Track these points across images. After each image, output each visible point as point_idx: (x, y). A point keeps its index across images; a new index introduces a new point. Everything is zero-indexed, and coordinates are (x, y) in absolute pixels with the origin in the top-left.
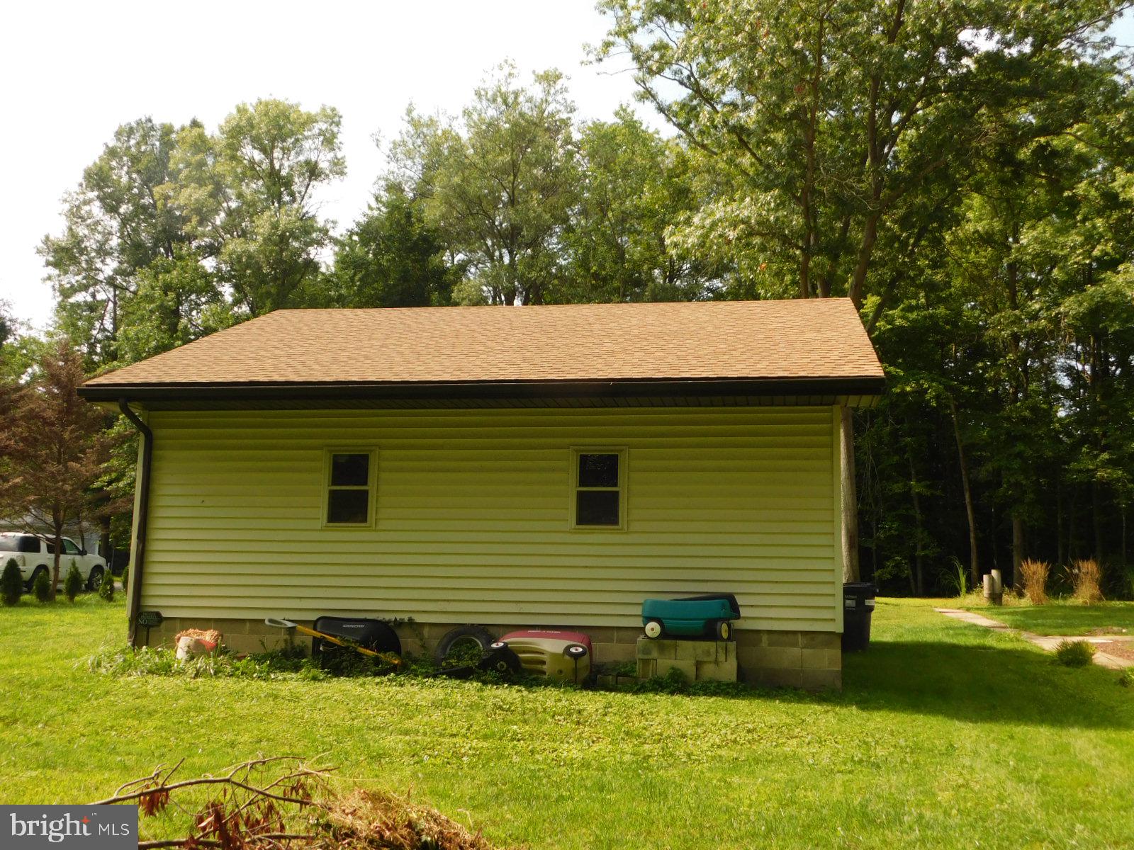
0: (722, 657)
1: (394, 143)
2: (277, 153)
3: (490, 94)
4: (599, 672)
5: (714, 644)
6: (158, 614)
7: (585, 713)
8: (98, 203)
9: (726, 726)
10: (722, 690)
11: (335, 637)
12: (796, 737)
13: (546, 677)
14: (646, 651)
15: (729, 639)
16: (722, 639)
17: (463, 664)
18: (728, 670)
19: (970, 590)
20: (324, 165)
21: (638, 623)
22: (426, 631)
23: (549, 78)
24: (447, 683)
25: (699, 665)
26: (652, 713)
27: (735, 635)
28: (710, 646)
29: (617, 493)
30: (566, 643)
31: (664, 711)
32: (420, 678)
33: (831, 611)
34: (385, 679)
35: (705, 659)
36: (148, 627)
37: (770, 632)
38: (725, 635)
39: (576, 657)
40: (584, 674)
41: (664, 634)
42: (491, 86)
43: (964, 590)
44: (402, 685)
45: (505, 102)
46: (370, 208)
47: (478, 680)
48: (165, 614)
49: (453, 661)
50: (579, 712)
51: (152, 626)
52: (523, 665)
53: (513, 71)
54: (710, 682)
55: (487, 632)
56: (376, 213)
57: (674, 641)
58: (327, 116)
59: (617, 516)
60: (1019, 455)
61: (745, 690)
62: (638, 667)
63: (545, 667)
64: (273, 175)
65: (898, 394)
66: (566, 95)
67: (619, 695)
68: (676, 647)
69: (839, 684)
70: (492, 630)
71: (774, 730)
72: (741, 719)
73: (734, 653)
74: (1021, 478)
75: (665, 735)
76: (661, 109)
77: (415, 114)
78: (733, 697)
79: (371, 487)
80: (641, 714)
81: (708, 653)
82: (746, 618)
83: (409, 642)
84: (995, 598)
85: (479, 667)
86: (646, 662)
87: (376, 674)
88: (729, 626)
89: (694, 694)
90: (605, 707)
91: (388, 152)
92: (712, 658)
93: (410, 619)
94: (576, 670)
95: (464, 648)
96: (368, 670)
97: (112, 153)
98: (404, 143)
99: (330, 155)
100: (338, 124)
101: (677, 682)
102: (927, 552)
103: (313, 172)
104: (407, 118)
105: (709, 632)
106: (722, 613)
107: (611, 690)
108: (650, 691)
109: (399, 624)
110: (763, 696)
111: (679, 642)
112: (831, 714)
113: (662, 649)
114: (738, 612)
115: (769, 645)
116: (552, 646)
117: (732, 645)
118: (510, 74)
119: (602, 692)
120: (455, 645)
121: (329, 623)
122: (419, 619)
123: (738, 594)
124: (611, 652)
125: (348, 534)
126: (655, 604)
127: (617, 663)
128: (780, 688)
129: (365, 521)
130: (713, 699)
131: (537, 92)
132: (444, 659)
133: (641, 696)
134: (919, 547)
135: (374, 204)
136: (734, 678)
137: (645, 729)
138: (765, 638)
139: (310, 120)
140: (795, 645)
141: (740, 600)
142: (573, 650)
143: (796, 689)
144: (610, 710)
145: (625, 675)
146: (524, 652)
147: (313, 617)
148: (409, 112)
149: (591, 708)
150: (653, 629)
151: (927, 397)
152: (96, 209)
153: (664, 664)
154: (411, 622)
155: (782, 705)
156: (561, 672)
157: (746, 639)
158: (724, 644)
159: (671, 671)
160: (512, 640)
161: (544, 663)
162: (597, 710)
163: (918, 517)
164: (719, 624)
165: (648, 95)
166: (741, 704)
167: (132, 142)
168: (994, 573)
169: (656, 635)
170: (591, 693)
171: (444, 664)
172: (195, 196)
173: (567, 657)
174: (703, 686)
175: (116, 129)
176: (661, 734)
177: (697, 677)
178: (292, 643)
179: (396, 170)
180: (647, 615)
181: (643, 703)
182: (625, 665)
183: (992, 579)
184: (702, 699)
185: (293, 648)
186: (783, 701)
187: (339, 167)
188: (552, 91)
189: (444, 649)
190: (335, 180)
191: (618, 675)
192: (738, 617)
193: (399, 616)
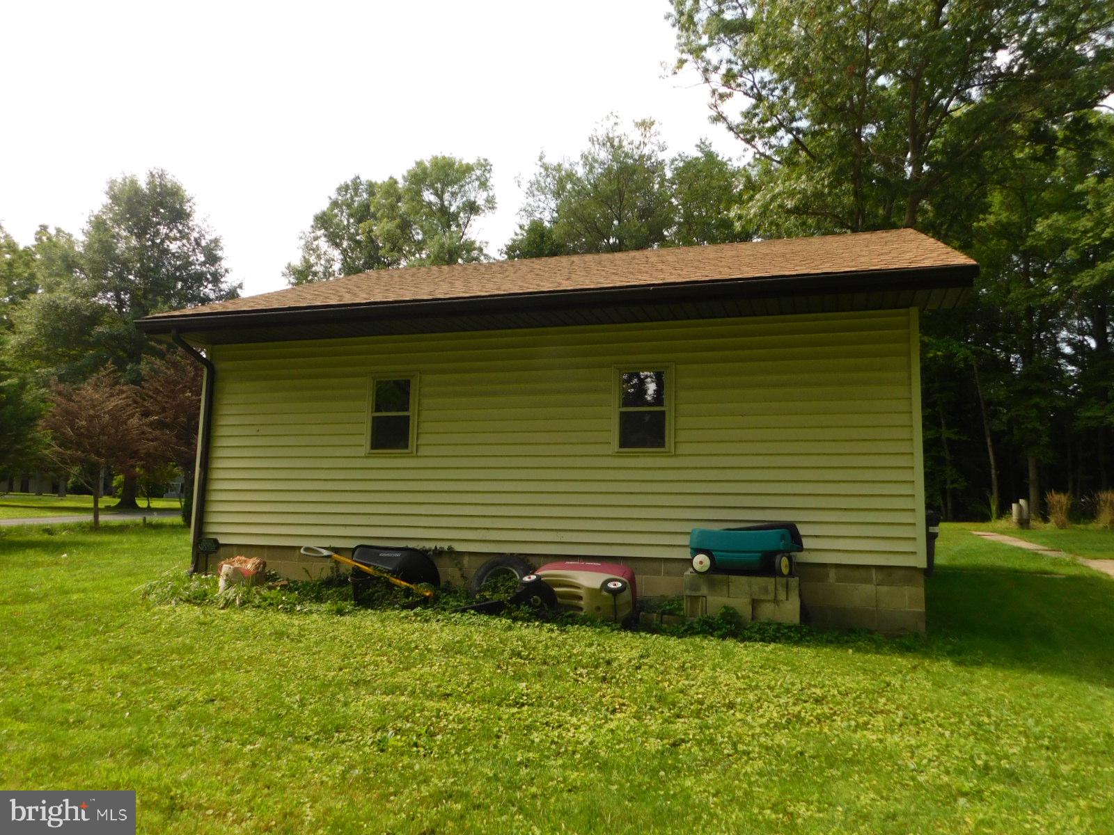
0: (782, 596)
1: (530, 182)
2: (447, 196)
3: (601, 139)
4: (642, 609)
5: (772, 580)
6: (216, 541)
7: (615, 664)
8: (323, 239)
9: (788, 691)
10: (783, 634)
11: (368, 566)
12: (882, 712)
13: (582, 614)
14: (694, 587)
15: (791, 574)
16: (782, 575)
17: (496, 598)
18: (790, 610)
19: (1000, 516)
20: (480, 202)
21: (686, 554)
22: (466, 560)
23: (645, 125)
24: (474, 619)
25: (755, 603)
26: (694, 667)
27: (798, 569)
28: (769, 582)
29: (663, 413)
30: (603, 577)
31: (710, 662)
32: (447, 613)
33: (911, 543)
34: (411, 613)
35: (763, 597)
36: (207, 553)
37: (838, 566)
38: (785, 571)
39: (615, 592)
40: (625, 612)
41: (715, 568)
42: (601, 134)
43: (994, 516)
44: (427, 621)
45: (612, 146)
46: (516, 234)
47: (509, 616)
48: (222, 540)
49: (487, 594)
50: (609, 663)
51: (211, 553)
52: (559, 599)
53: (618, 121)
54: (769, 624)
55: (526, 562)
56: (520, 237)
57: (725, 577)
58: (482, 165)
59: (663, 438)
60: (1036, 406)
61: (810, 633)
62: (686, 604)
63: (582, 603)
64: (444, 210)
65: (930, 359)
66: (658, 137)
67: (662, 639)
68: (728, 583)
69: (922, 627)
70: (533, 561)
71: (849, 699)
72: (806, 680)
73: (797, 592)
74: (1038, 425)
75: (707, 702)
76: (730, 128)
77: (545, 160)
78: (797, 643)
79: (412, 413)
80: (683, 668)
81: (766, 591)
82: (809, 550)
83: (448, 571)
84: (1023, 523)
85: (512, 601)
86: (694, 599)
87: (404, 607)
88: (790, 559)
89: (750, 639)
90: (642, 657)
91: (526, 190)
92: (771, 597)
93: (450, 548)
94: (615, 608)
95: (500, 579)
96: (397, 603)
97: (335, 204)
98: (538, 182)
99: (485, 195)
100: (490, 171)
101: (730, 623)
102: (955, 485)
103: (472, 208)
104: (539, 163)
105: (765, 566)
106: (781, 545)
107: (653, 631)
108: (697, 633)
109: (439, 553)
110: (831, 642)
111: (733, 578)
112: (920, 674)
113: (712, 585)
114: (800, 543)
115: (838, 581)
116: (588, 580)
117: (794, 582)
118: (616, 124)
119: (643, 634)
120: (492, 576)
121: (365, 551)
122: (459, 547)
123: (800, 522)
124: (656, 586)
125: (390, 461)
126: (703, 533)
127: (663, 598)
128: (851, 631)
129: (406, 447)
130: (772, 646)
131: (635, 136)
132: (479, 591)
133: (687, 640)
134: (949, 482)
135: (519, 231)
136: (797, 620)
137: (682, 691)
138: (832, 573)
139: (469, 169)
140: (868, 581)
141: (802, 530)
142: (611, 585)
143: (870, 632)
144: (645, 661)
145: (671, 613)
146: (560, 585)
147: (352, 544)
148: (541, 159)
149: (623, 657)
150: (701, 562)
151: (956, 360)
152: (323, 244)
153: (716, 602)
154: (451, 551)
155: (858, 655)
156: (598, 608)
157: (809, 573)
158: (784, 580)
159: (724, 610)
160: (546, 572)
161: (580, 598)
162: (630, 661)
163: (948, 457)
164: (778, 557)
165: (720, 118)
166: (807, 655)
167: (349, 196)
168: (1022, 502)
169: (705, 569)
170: (630, 634)
171: (477, 597)
172: (386, 228)
173: (605, 593)
174: (760, 629)
175: (338, 186)
176: (701, 702)
177: (753, 618)
178: (338, 571)
179: (532, 203)
180: (695, 546)
181: (687, 651)
182: (671, 602)
183: (1020, 507)
184: (758, 645)
185: (339, 576)
186: (858, 650)
187: (491, 203)
188: (648, 135)
189: (480, 579)
190: (489, 214)
191: (664, 613)
192: (801, 549)
193: (439, 545)
